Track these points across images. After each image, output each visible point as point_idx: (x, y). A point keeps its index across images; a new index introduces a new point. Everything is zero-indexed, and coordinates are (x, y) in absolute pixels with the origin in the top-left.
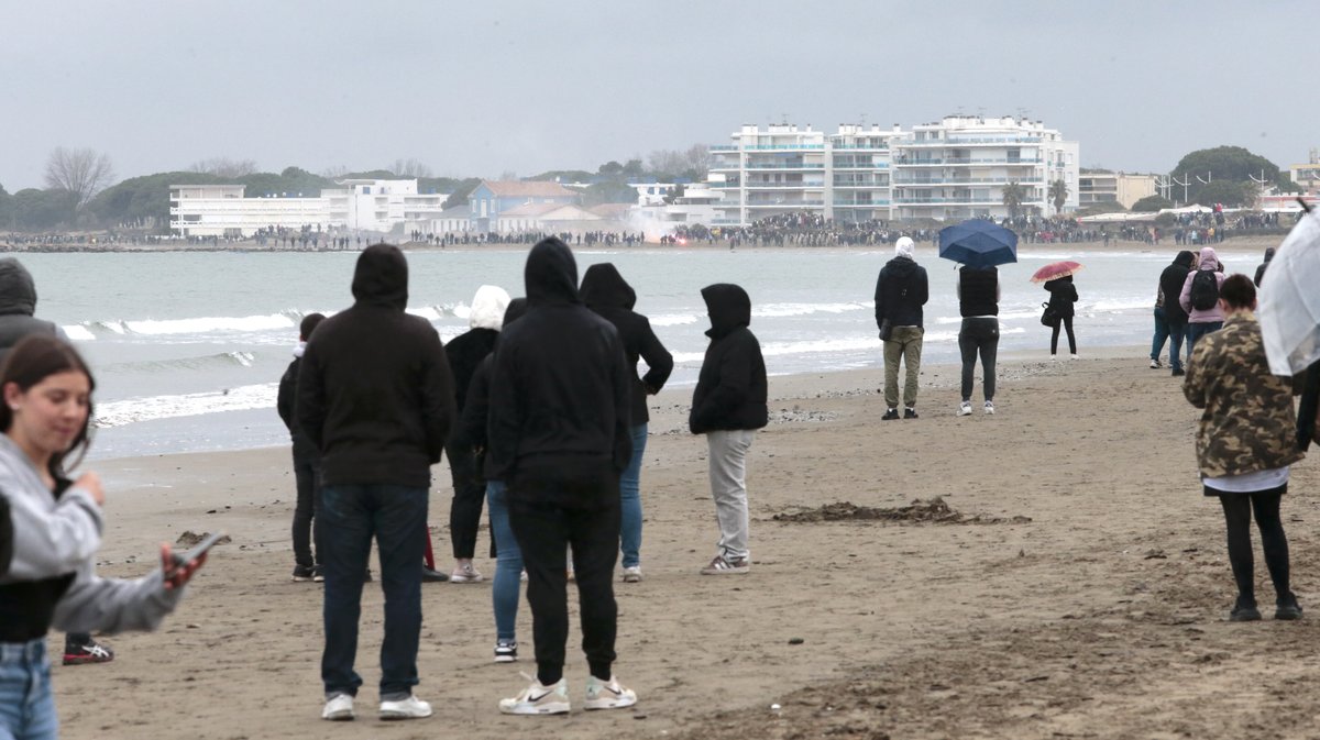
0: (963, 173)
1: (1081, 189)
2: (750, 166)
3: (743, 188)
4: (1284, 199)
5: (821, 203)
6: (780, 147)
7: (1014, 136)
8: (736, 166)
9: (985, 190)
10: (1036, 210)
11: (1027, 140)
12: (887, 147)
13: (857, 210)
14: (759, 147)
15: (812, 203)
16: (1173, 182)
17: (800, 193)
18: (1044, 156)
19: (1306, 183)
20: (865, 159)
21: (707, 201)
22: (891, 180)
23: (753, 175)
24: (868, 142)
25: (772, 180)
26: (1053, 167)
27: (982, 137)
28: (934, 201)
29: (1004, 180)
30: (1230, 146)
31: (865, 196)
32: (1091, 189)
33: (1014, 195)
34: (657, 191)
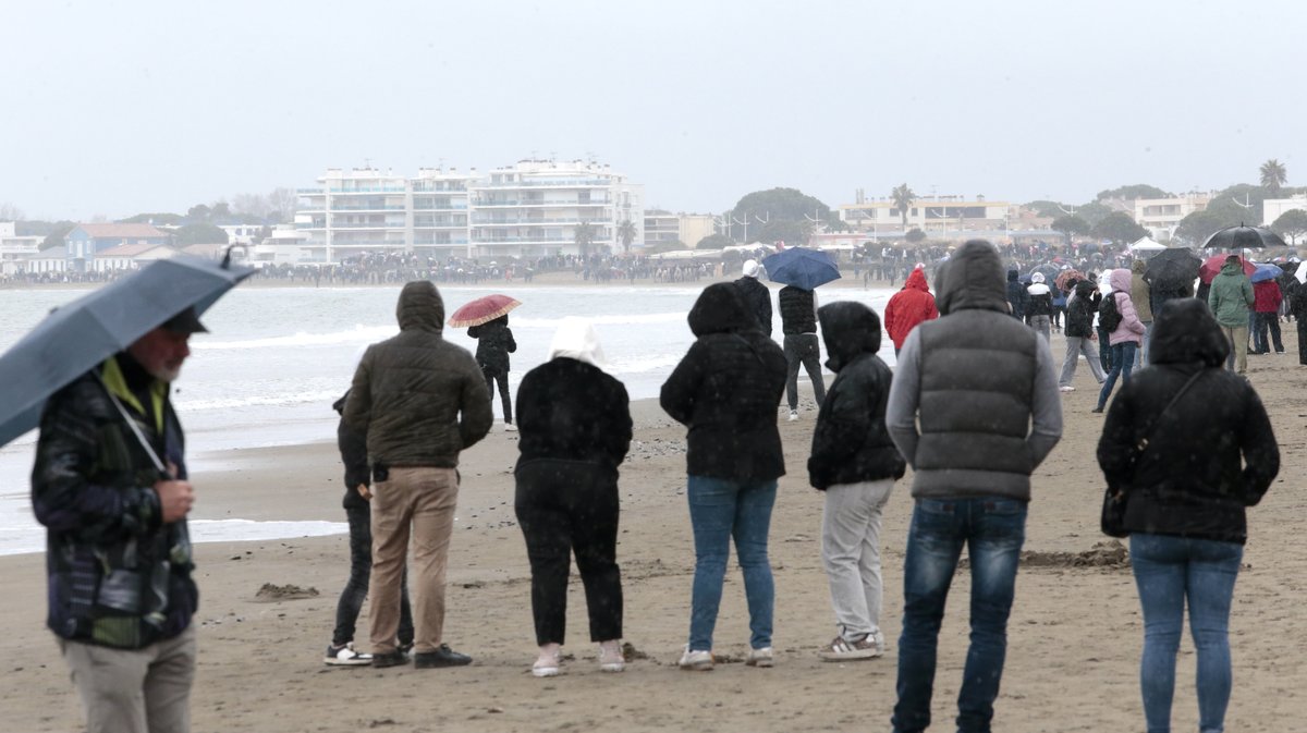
0: (536, 214)
1: (646, 228)
2: (335, 207)
3: (328, 229)
4: (836, 237)
5: (402, 242)
6: (363, 190)
7: (585, 179)
8: (321, 208)
9: (557, 230)
10: (606, 248)
11: (596, 183)
12: (466, 190)
13: (436, 249)
14: (343, 190)
15: (394, 242)
16: (733, 221)
17: (383, 233)
18: (612, 197)
19: (854, 222)
20: (443, 201)
21: (294, 241)
22: (469, 220)
23: (338, 217)
24: (446, 185)
25: (356, 221)
26: (621, 209)
27: (555, 180)
28: (510, 240)
29: (575, 220)
30: (784, 187)
31: (444, 236)
32: (655, 228)
33: (585, 233)
34: (244, 232)
